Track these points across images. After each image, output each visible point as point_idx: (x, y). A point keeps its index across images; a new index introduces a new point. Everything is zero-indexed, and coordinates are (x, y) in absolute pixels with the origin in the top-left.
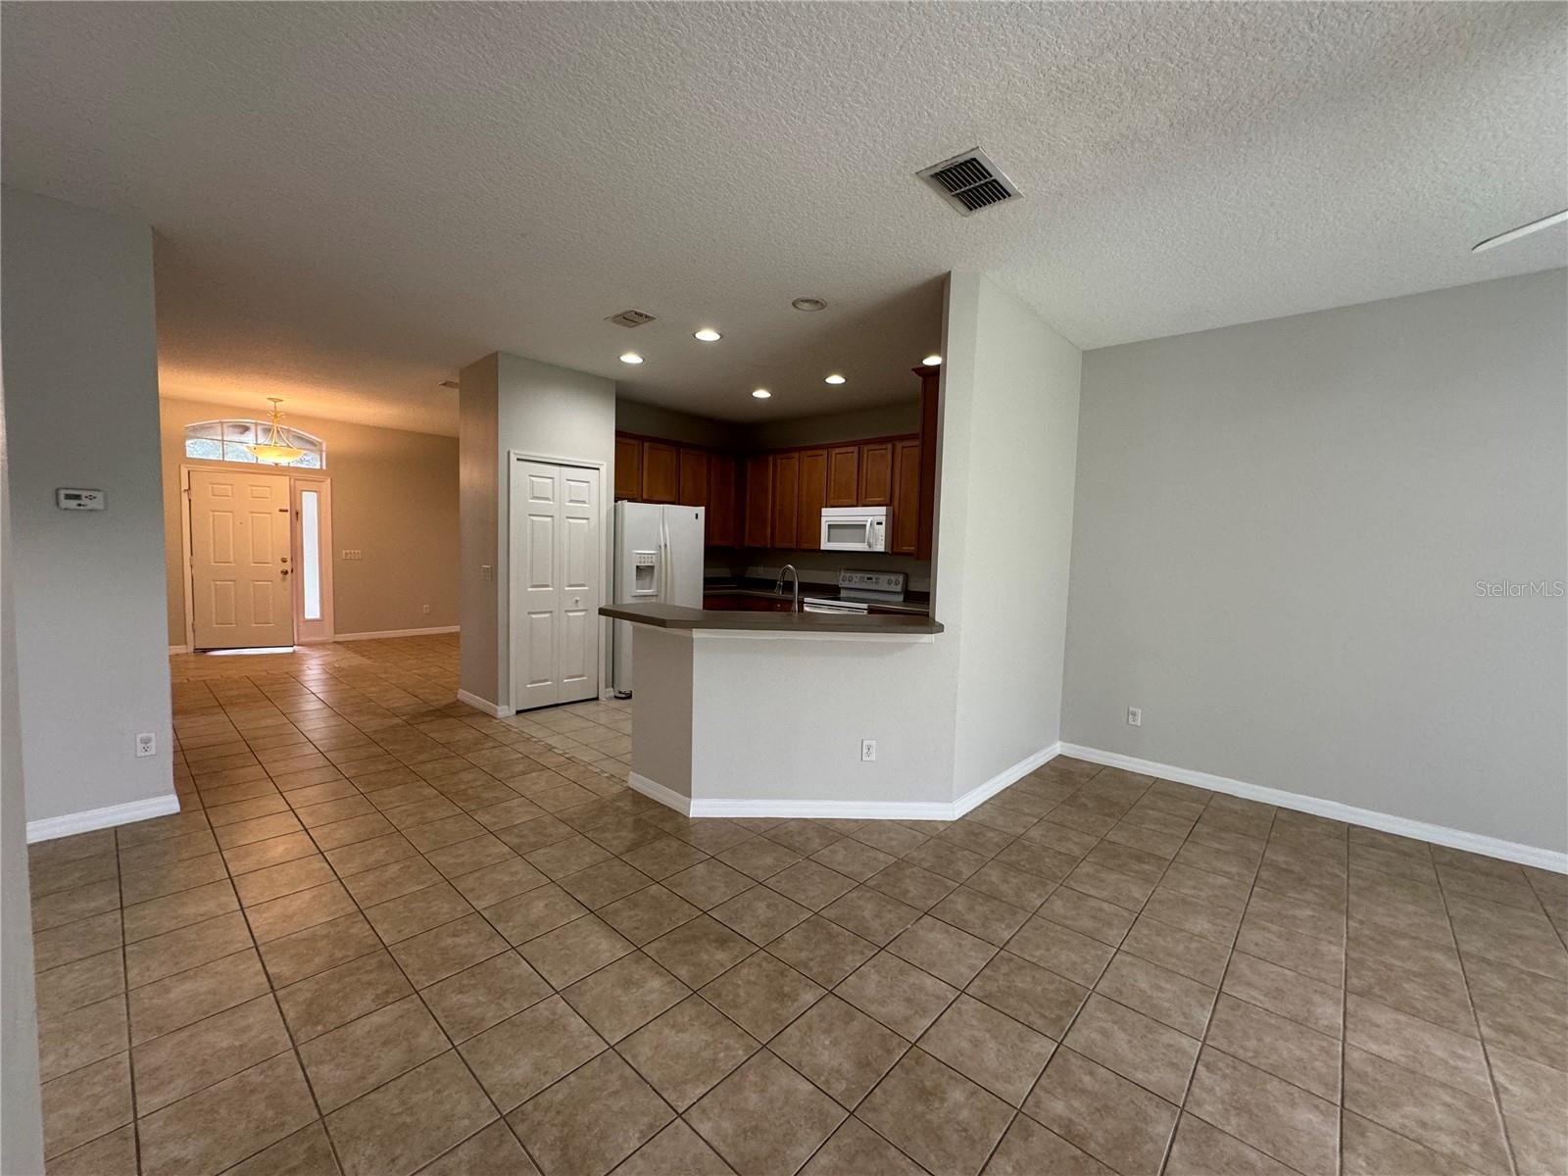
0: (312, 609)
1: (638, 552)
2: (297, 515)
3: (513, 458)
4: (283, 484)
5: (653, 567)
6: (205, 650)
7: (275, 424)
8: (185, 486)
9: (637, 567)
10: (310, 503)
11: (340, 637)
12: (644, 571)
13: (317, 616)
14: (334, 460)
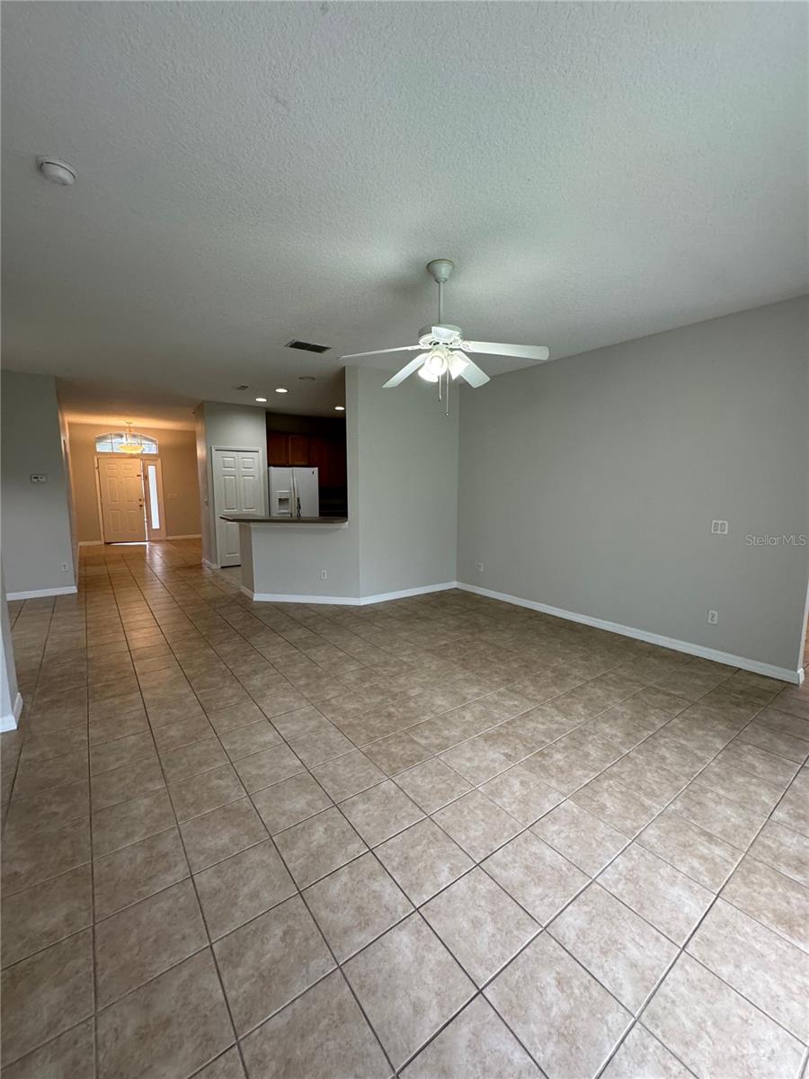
0: (156, 525)
1: (278, 492)
2: (146, 478)
3: (213, 450)
4: (138, 463)
5: (288, 499)
6: (109, 543)
7: (135, 433)
8: (96, 466)
9: (280, 499)
10: (152, 471)
11: (170, 538)
12: (282, 501)
13: (158, 527)
14: (160, 448)
